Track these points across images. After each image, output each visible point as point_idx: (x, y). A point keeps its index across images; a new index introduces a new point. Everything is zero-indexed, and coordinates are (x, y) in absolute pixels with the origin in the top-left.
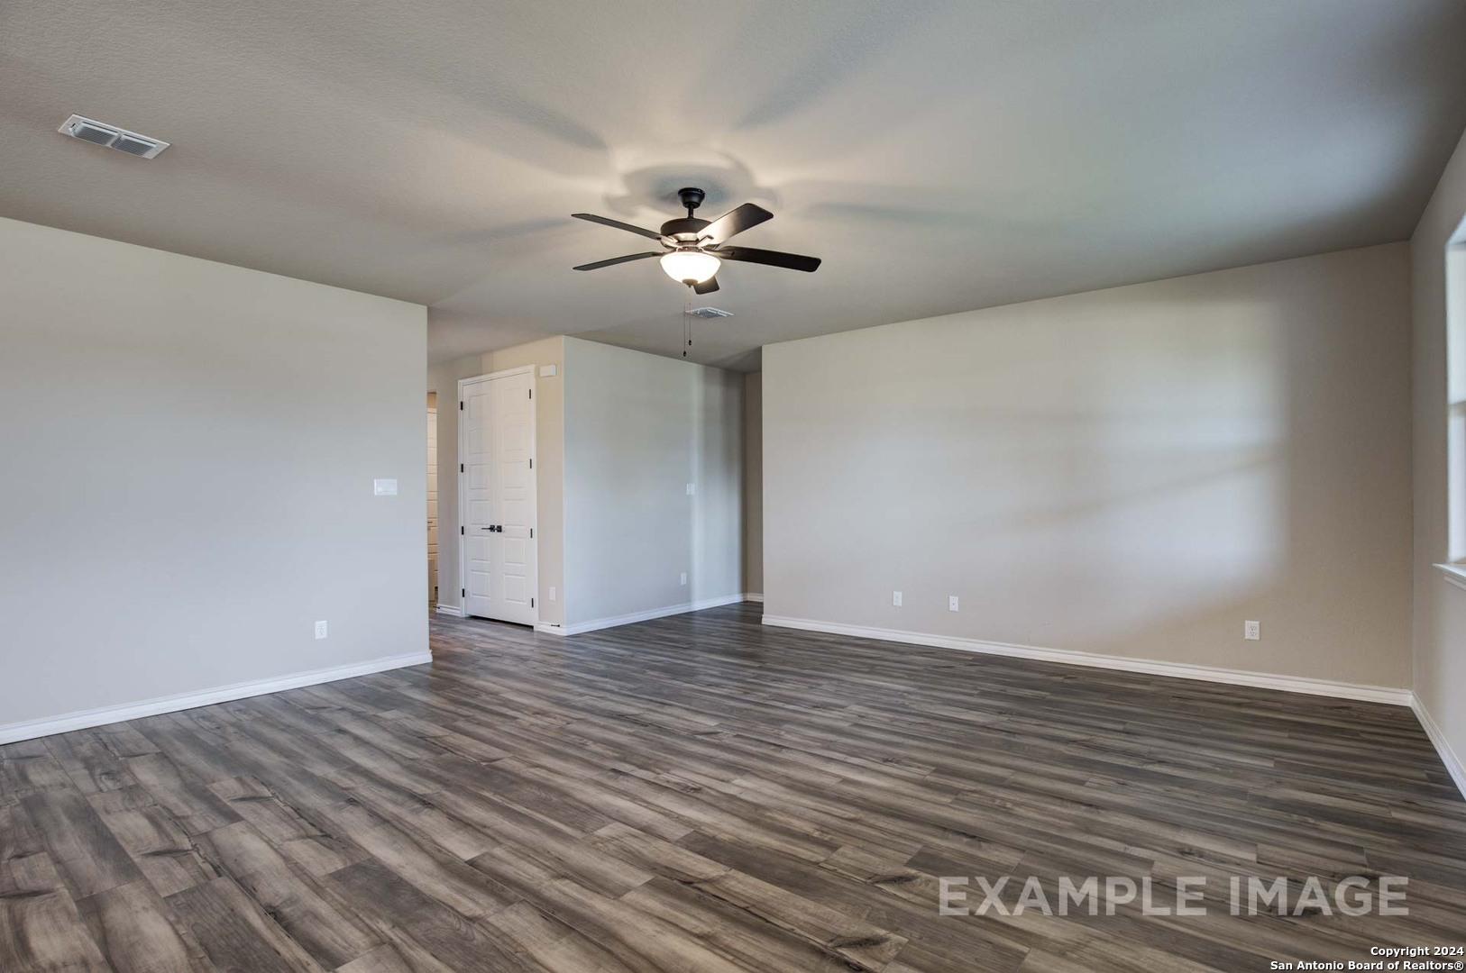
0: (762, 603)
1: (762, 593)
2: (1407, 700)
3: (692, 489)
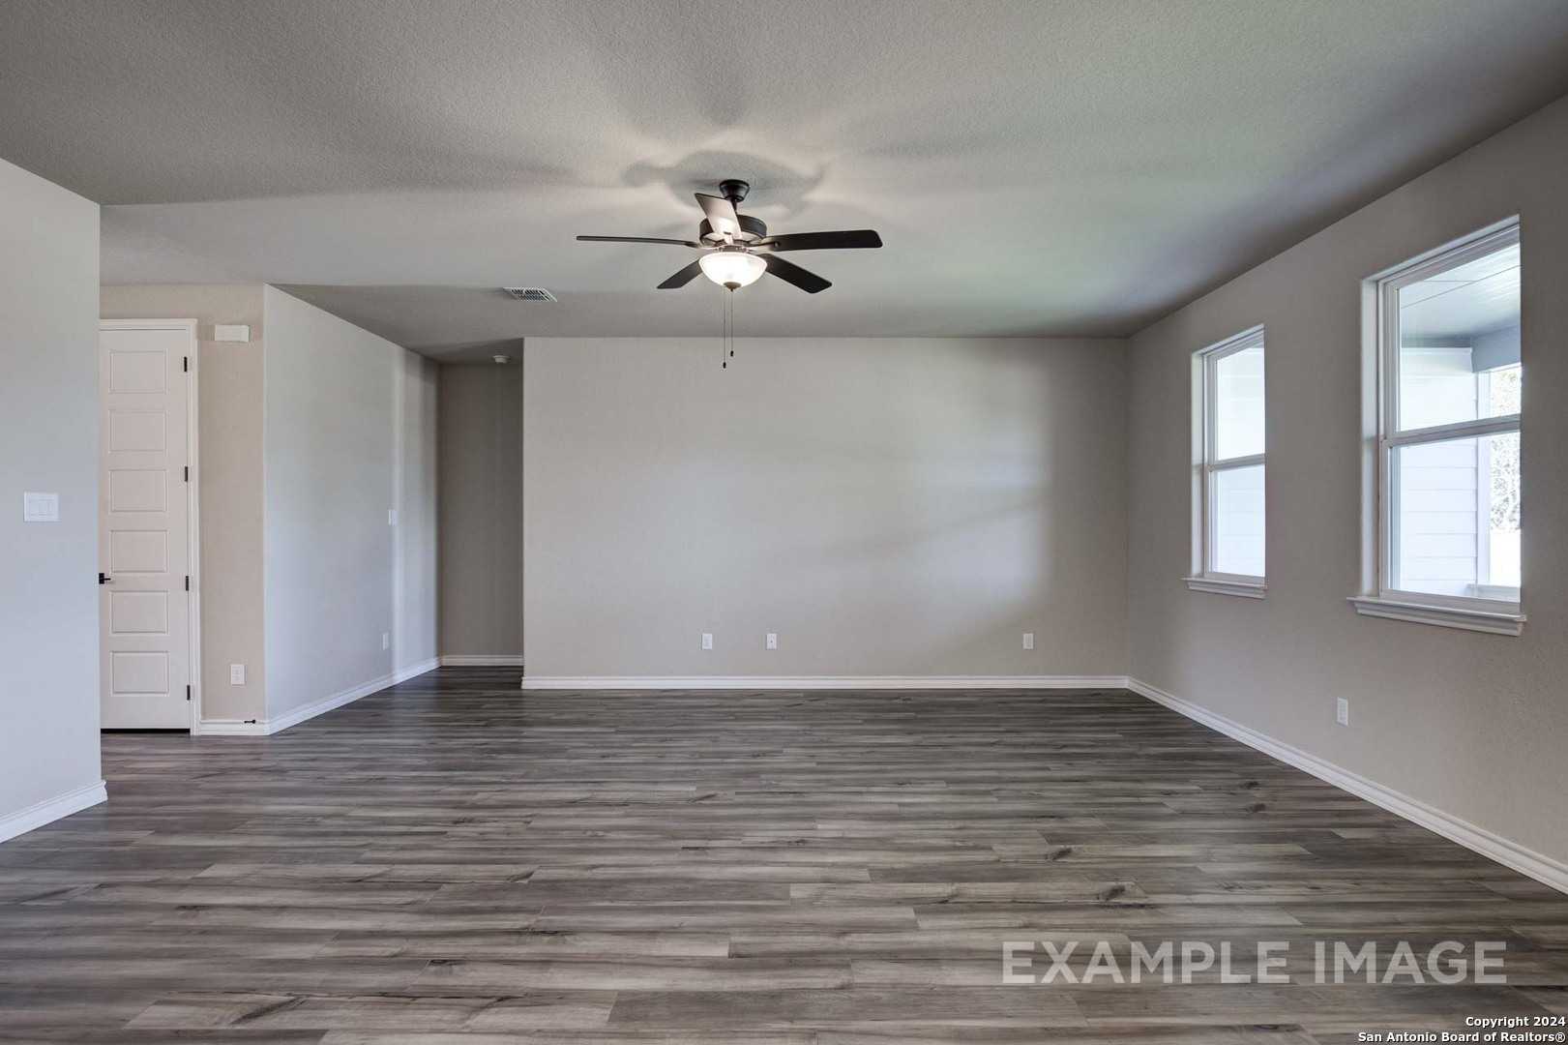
0: (522, 667)
1: (523, 654)
2: (1125, 683)
3: (394, 517)
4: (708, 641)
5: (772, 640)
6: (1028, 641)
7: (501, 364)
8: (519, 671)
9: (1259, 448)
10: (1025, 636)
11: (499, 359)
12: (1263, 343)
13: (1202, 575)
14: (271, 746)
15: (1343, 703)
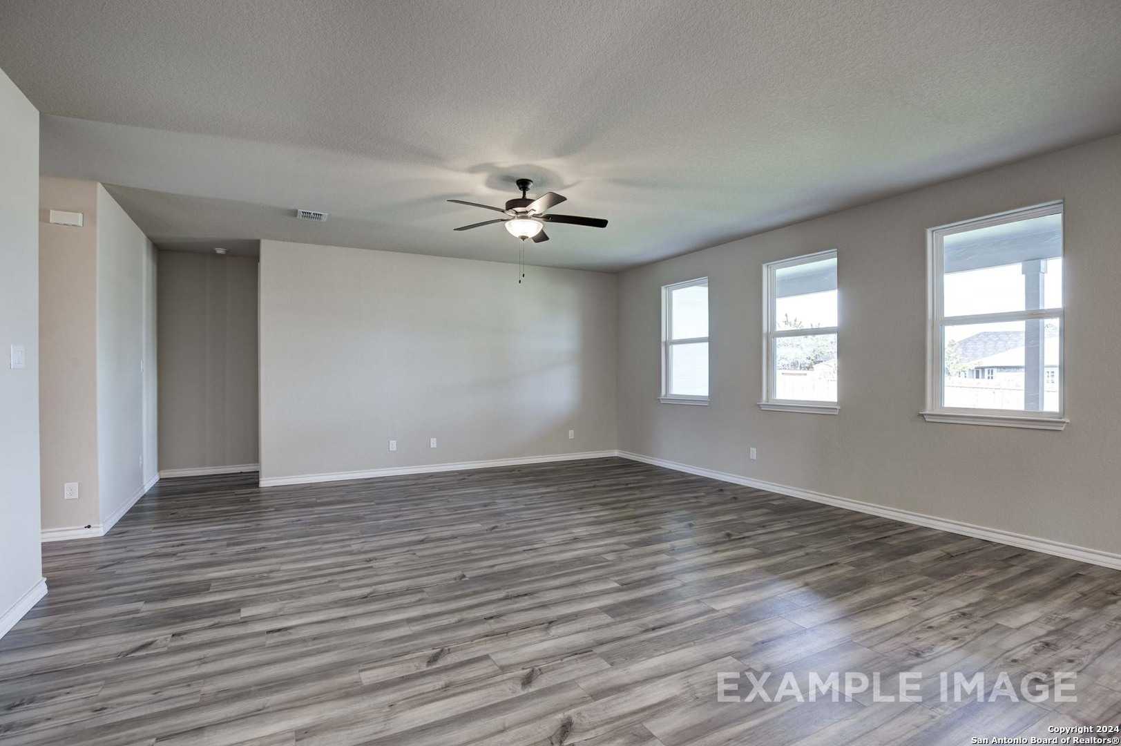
1: (259, 463)
2: (616, 453)
3: (143, 366)
4: (393, 445)
5: (433, 443)
6: (571, 433)
7: (221, 255)
8: (256, 475)
9: (705, 334)
10: (570, 431)
11: (220, 251)
12: (707, 284)
13: (666, 395)
14: (105, 543)
15: (753, 451)
